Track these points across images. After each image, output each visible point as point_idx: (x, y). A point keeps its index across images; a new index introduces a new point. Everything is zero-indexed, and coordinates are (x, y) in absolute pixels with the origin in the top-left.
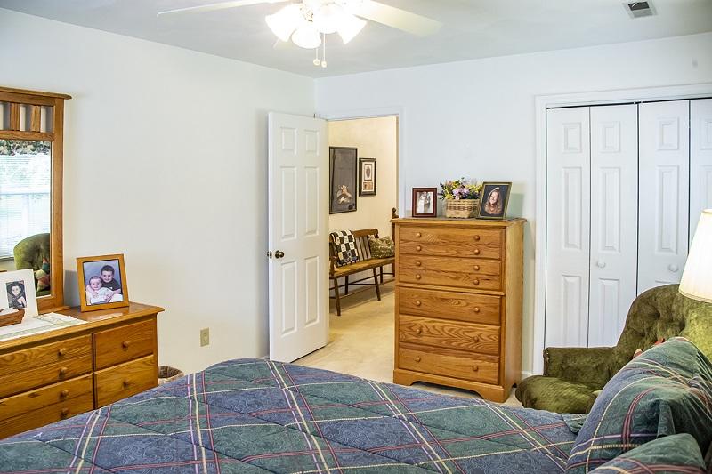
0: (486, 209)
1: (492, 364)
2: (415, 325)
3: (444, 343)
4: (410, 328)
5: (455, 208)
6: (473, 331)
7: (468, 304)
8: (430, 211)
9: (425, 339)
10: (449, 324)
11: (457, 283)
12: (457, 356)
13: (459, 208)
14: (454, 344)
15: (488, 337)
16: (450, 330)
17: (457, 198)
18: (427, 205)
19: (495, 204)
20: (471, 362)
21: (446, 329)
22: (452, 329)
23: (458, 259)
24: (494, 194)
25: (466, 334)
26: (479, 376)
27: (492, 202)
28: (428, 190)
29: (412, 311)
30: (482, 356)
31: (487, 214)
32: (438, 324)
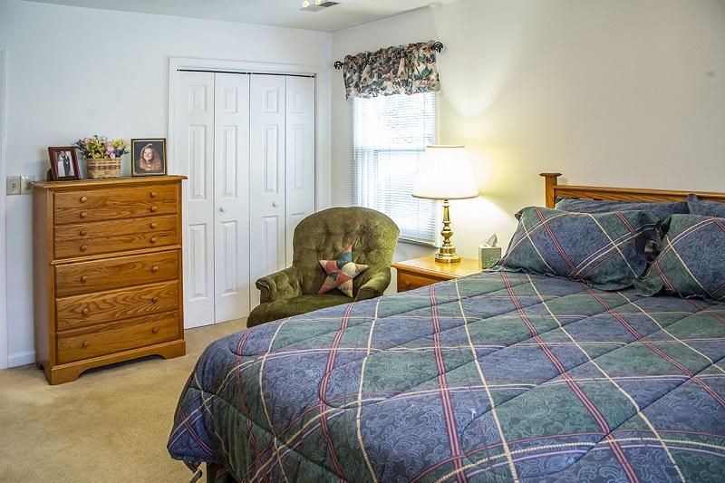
0: (142, 166)
1: (172, 320)
2: (80, 305)
3: (117, 315)
4: (72, 311)
5: (105, 168)
6: (150, 292)
7: (144, 265)
8: (72, 173)
9: (93, 318)
10: (121, 293)
11: (131, 246)
12: (132, 324)
13: (110, 168)
14: (129, 313)
15: (167, 294)
16: (124, 299)
17: (113, 156)
18: (67, 167)
19: (151, 161)
20: (149, 326)
21: (119, 299)
22: (127, 297)
23: (131, 220)
24: (148, 151)
25: (144, 297)
26: (158, 337)
27: (147, 159)
28: (65, 149)
29: (75, 289)
30: (161, 316)
31: (143, 170)
32: (109, 296)
